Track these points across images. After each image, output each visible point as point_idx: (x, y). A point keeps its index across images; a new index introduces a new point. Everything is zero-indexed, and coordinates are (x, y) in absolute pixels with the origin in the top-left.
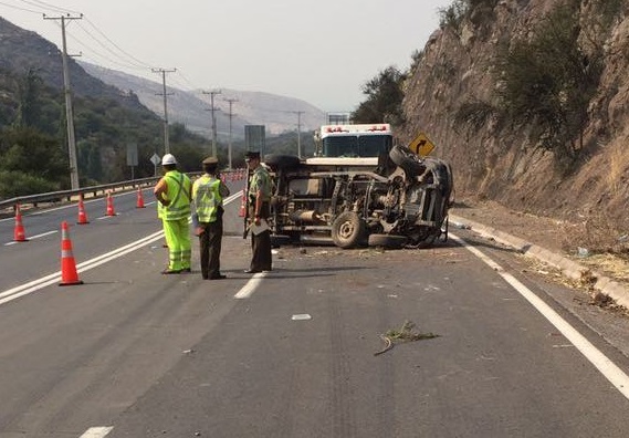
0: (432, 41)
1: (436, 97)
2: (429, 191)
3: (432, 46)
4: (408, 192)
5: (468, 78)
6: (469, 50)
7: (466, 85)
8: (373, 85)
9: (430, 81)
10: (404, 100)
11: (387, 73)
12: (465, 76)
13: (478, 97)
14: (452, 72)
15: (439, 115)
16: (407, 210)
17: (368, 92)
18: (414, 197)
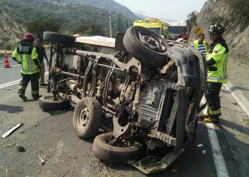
0: (206, 3)
1: (205, 18)
2: (171, 93)
3: (205, 5)
4: (144, 89)
5: (215, 12)
6: (216, 4)
7: (214, 14)
8: (190, 15)
9: (204, 14)
10: (197, 19)
11: (193, 12)
12: (214, 11)
13: (219, 15)
14: (210, 11)
15: (206, 23)
16: (140, 112)
17: (188, 17)
18: (151, 97)
